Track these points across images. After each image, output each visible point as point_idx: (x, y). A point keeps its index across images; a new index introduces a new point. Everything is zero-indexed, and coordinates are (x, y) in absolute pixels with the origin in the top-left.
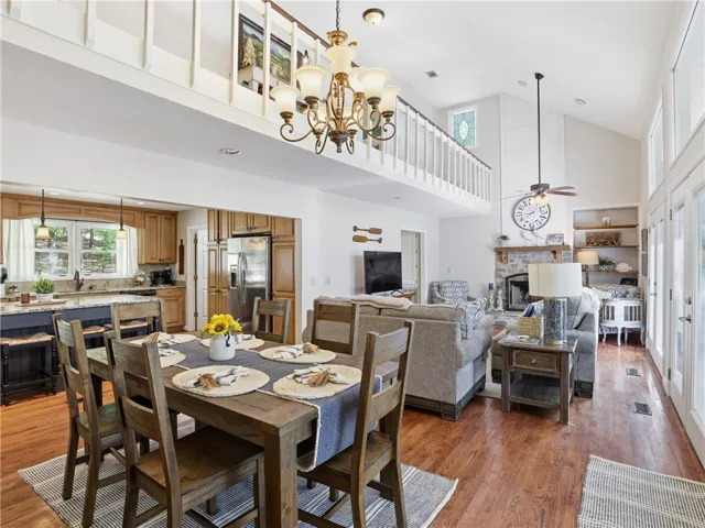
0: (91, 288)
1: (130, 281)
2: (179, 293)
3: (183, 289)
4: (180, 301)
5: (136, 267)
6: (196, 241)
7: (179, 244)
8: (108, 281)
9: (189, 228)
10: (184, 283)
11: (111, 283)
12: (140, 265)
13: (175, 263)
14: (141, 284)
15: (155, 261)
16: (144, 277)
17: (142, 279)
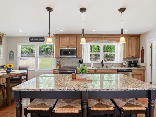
0: (107, 66)
1: (120, 65)
2: (142, 72)
3: (144, 69)
4: (143, 75)
5: (122, 59)
6: (151, 47)
7: (141, 49)
8: (112, 64)
9: (147, 41)
10: (144, 67)
11: (113, 65)
12: (124, 58)
13: (139, 57)
14: (124, 66)
15: (131, 57)
16: (126, 63)
17: (125, 64)
